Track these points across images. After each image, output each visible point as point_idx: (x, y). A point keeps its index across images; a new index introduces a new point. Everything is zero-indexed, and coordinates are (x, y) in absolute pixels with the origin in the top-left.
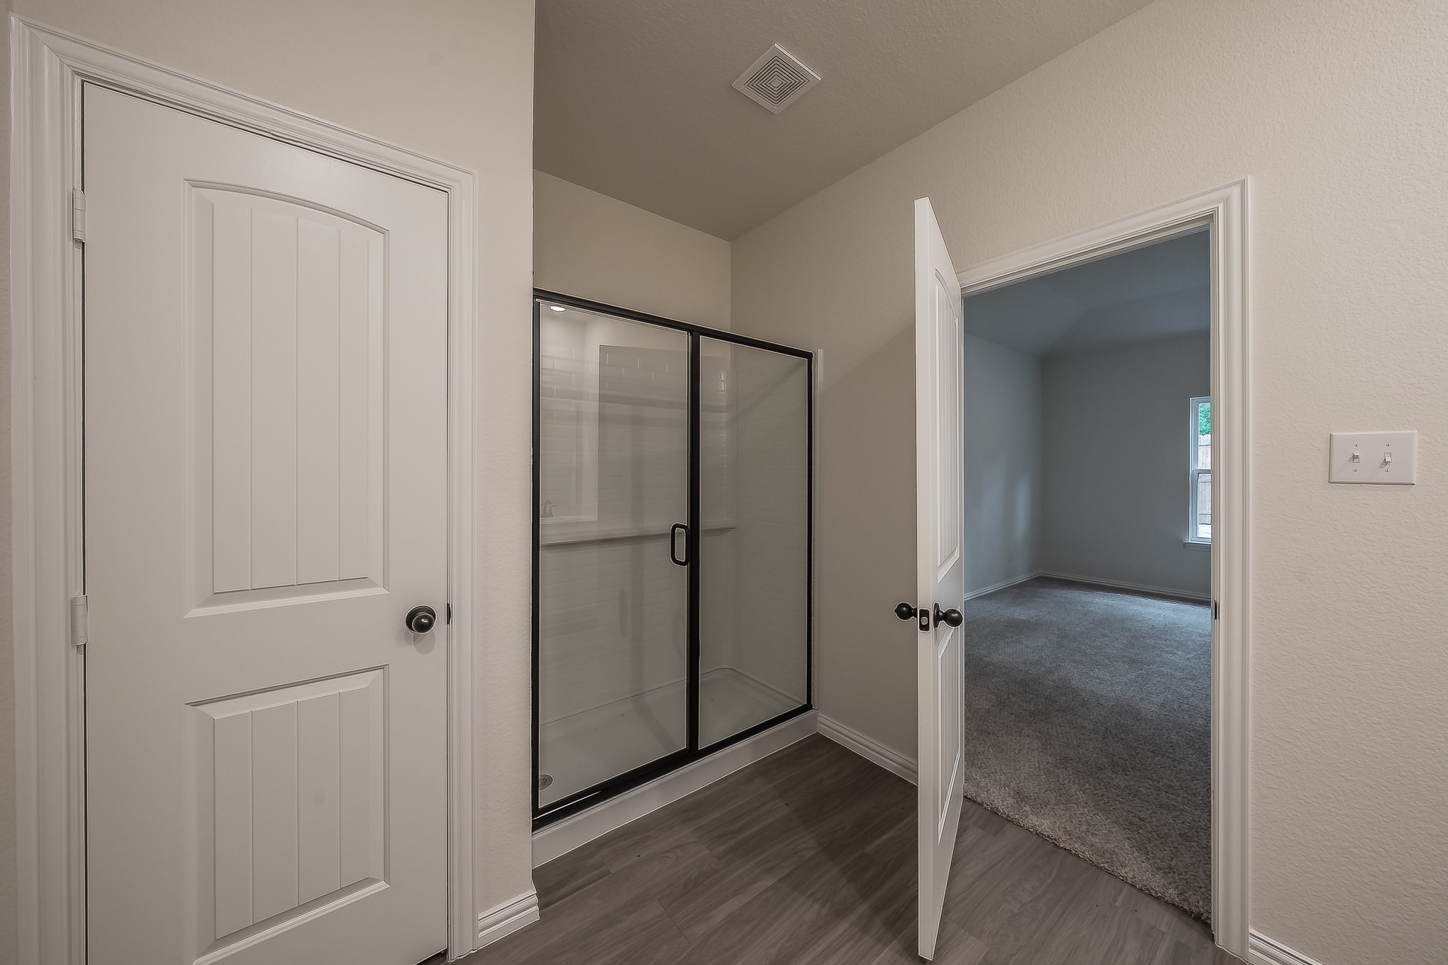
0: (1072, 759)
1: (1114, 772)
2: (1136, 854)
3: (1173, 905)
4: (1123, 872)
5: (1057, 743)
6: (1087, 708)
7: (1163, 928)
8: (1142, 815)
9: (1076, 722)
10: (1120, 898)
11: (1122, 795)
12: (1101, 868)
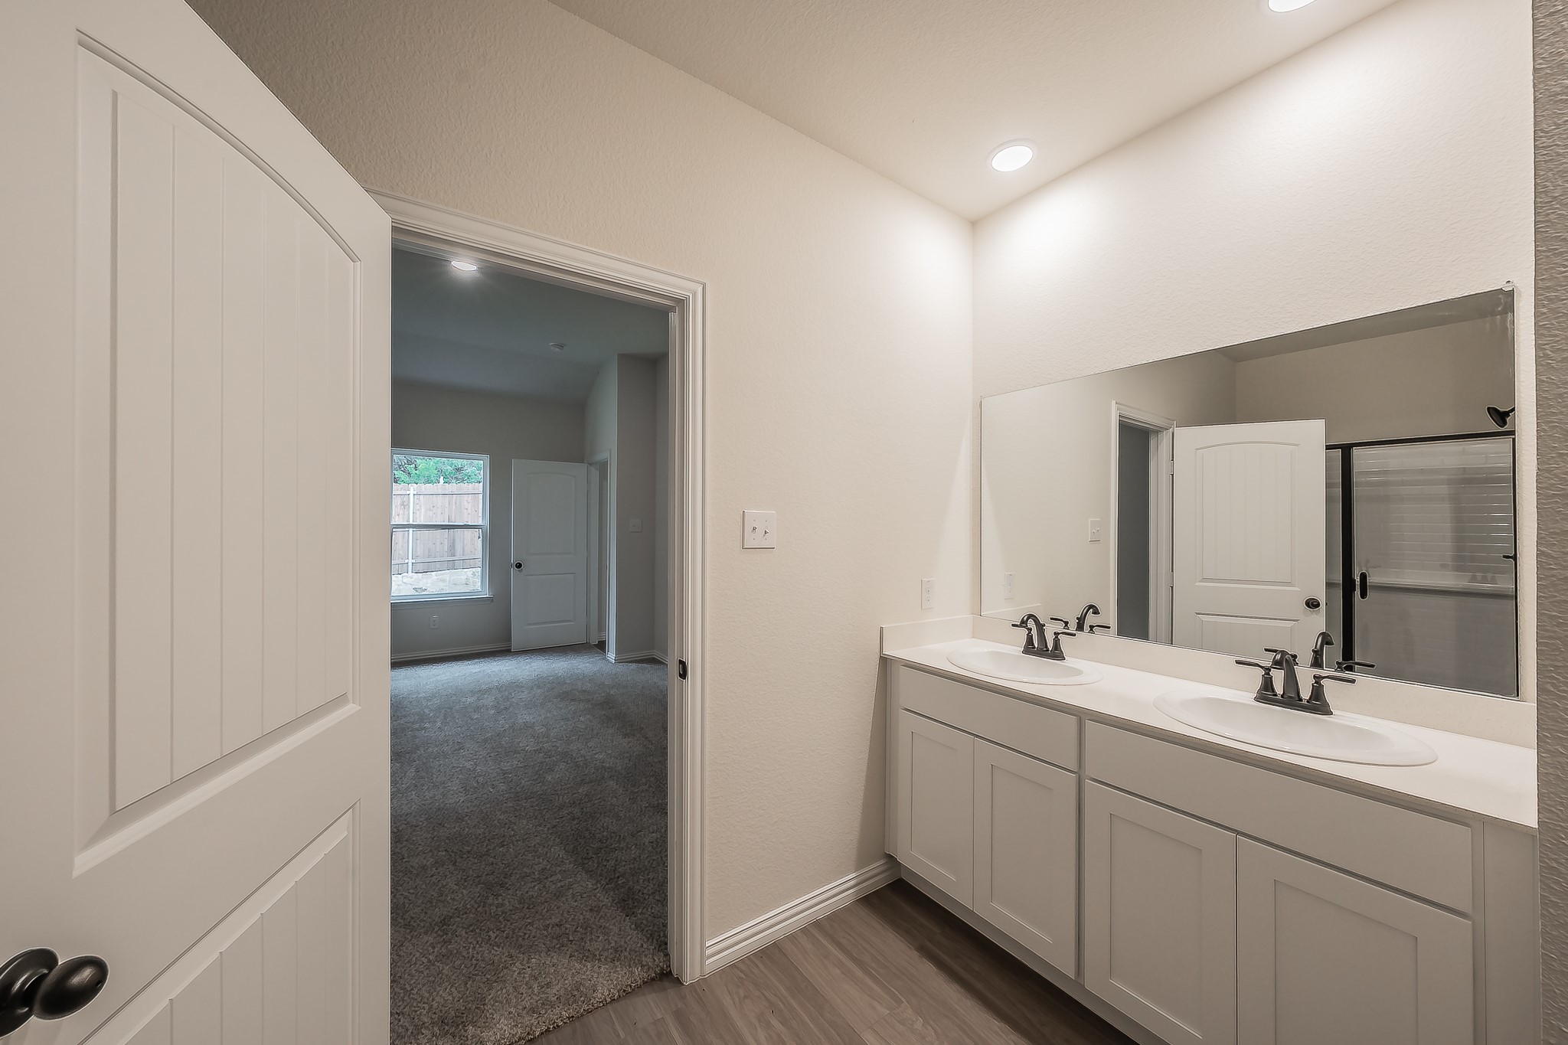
0: (451, 917)
1: (497, 896)
2: (589, 965)
3: (644, 983)
4: (600, 995)
5: (417, 910)
6: (407, 841)
7: (659, 1016)
8: (555, 920)
9: (412, 867)
10: (618, 1026)
11: (525, 915)
12: (582, 1015)
